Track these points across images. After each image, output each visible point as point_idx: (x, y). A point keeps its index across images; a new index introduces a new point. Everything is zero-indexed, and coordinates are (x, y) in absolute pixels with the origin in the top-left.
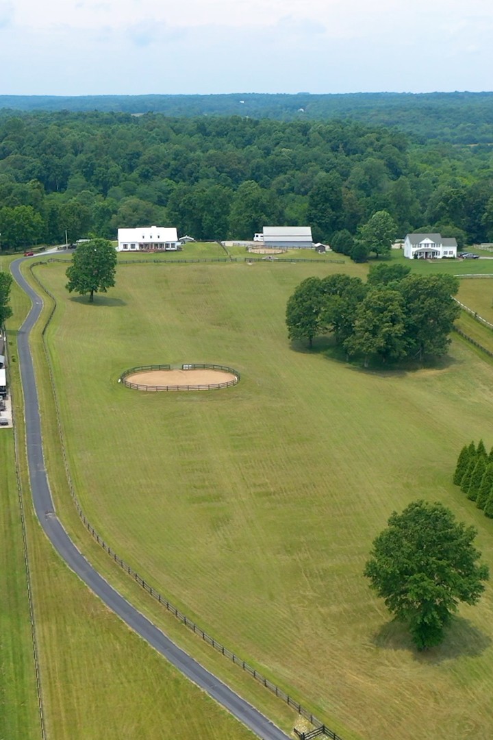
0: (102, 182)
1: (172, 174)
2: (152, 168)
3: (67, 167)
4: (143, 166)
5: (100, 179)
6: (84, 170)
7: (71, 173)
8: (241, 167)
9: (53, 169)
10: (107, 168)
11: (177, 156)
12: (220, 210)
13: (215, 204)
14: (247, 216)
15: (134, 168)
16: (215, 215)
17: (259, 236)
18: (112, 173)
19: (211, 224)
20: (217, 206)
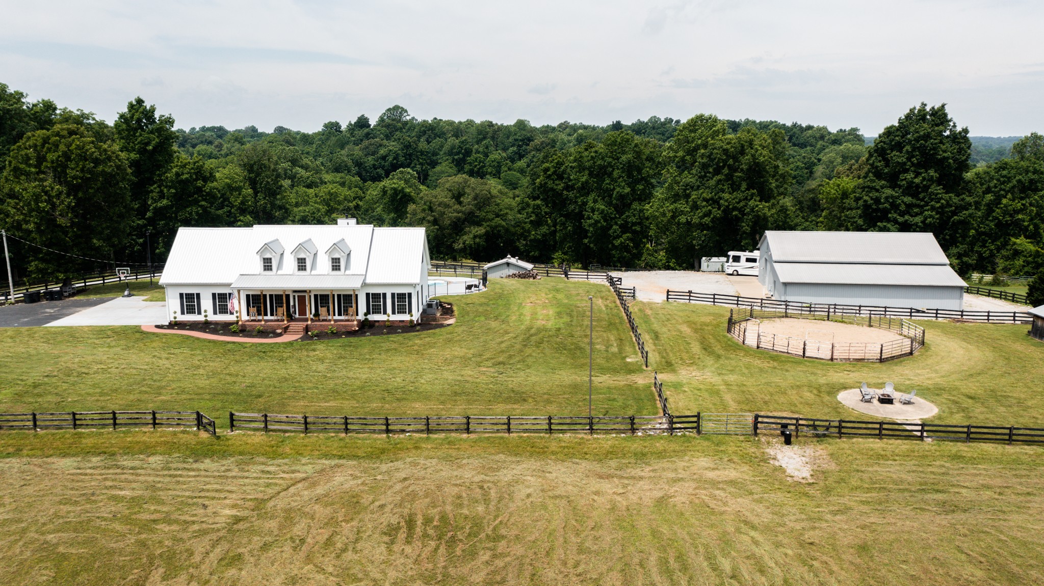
3: (435, 154)
4: (533, 153)
6: (456, 157)
7: (439, 161)
9: (417, 156)
10: (486, 156)
12: (627, 190)
13: (616, 174)
14: (705, 200)
15: (521, 157)
16: (614, 202)
17: (743, 259)
18: (493, 162)
19: (605, 224)
20: (621, 179)
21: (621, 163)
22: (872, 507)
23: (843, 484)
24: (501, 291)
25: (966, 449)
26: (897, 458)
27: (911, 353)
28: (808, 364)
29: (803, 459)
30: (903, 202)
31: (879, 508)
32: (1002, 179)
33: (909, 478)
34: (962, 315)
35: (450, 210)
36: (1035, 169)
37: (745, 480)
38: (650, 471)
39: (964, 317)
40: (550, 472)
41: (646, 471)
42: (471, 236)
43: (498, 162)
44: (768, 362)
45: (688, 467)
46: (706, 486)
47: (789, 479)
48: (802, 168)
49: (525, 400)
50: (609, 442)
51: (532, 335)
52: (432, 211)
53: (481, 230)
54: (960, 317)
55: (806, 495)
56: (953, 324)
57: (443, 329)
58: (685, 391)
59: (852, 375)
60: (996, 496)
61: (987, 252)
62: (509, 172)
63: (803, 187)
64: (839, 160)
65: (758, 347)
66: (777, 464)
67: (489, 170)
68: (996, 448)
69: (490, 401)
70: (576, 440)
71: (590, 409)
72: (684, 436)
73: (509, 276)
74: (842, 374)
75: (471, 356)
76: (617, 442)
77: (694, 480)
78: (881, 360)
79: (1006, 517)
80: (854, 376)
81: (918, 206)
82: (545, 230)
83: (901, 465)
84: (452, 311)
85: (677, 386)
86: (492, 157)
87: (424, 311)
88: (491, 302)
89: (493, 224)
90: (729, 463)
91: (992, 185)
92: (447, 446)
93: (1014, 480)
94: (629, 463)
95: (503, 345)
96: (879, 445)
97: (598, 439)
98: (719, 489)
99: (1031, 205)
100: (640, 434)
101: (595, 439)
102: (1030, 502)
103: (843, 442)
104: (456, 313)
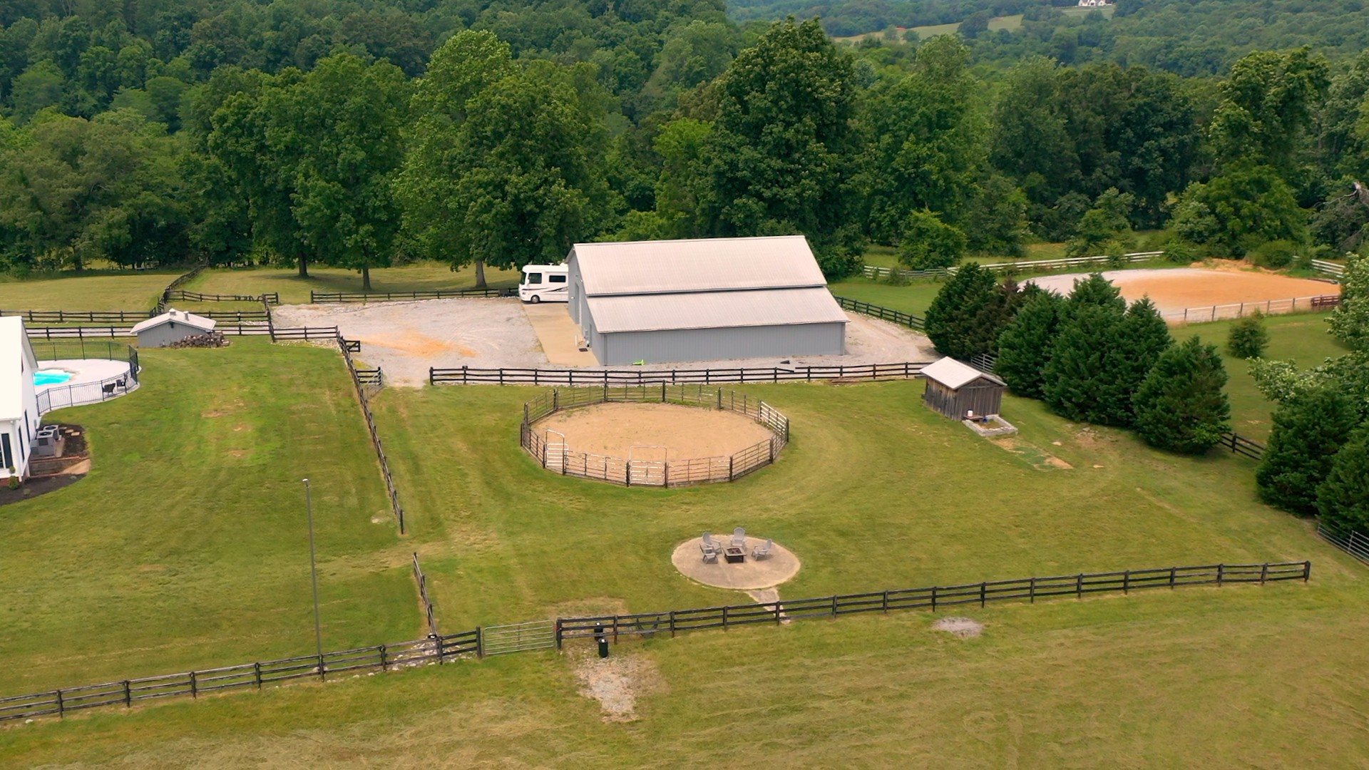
0: (103, 78)
1: (269, 61)
2: (222, 47)
3: (19, 46)
4: (200, 42)
5: (98, 73)
6: (60, 52)
7: (30, 60)
8: (422, 43)
10: (116, 49)
11: (279, 20)
12: (361, 155)
13: (339, 128)
14: (480, 185)
15: (180, 48)
16: (341, 175)
17: (545, 278)
18: (128, 60)
19: (328, 212)
20: (348, 137)
21: (347, 111)
22: (711, 752)
23: (676, 717)
24: (162, 388)
25: (831, 630)
26: (745, 660)
27: (771, 460)
28: (634, 497)
29: (624, 679)
30: (769, 166)
31: (721, 752)
32: (902, 113)
33: (758, 692)
34: (841, 373)
35: (60, 181)
36: (943, 97)
37: (546, 731)
38: (412, 736)
39: (844, 375)
40: (264, 760)
41: (404, 737)
42: (104, 225)
43: (138, 60)
44: (579, 500)
45: (466, 720)
46: (492, 751)
47: (605, 719)
48: (636, 61)
49: (216, 626)
50: (351, 691)
51: (220, 486)
52: (27, 185)
53: (119, 214)
54: (838, 375)
55: (628, 744)
56: (830, 388)
57: (71, 488)
58: (460, 577)
59: (694, 510)
60: (864, 707)
61: (887, 219)
62: (160, 78)
63: (639, 92)
64: (689, 47)
65: (564, 473)
66: (589, 695)
67: (124, 75)
68: (868, 623)
69: (160, 634)
70: (300, 694)
71: (318, 630)
72: (460, 662)
73: (176, 344)
74: (678, 511)
75: (122, 542)
76: (362, 689)
77: (475, 742)
78: (732, 479)
79: (874, 741)
80: (696, 512)
81: (791, 172)
82: (230, 208)
83: (750, 671)
84: (84, 445)
85: (447, 567)
86: (126, 51)
87: (33, 451)
88: (149, 416)
89: (139, 202)
90: (523, 704)
91: (889, 121)
92: (96, 735)
93: (888, 675)
94: (382, 725)
95: (175, 513)
96: (722, 641)
97: (334, 686)
98: (509, 753)
99: (940, 150)
100: (395, 669)
101: (329, 687)
102: (901, 709)
103: (677, 642)
104: (90, 448)
